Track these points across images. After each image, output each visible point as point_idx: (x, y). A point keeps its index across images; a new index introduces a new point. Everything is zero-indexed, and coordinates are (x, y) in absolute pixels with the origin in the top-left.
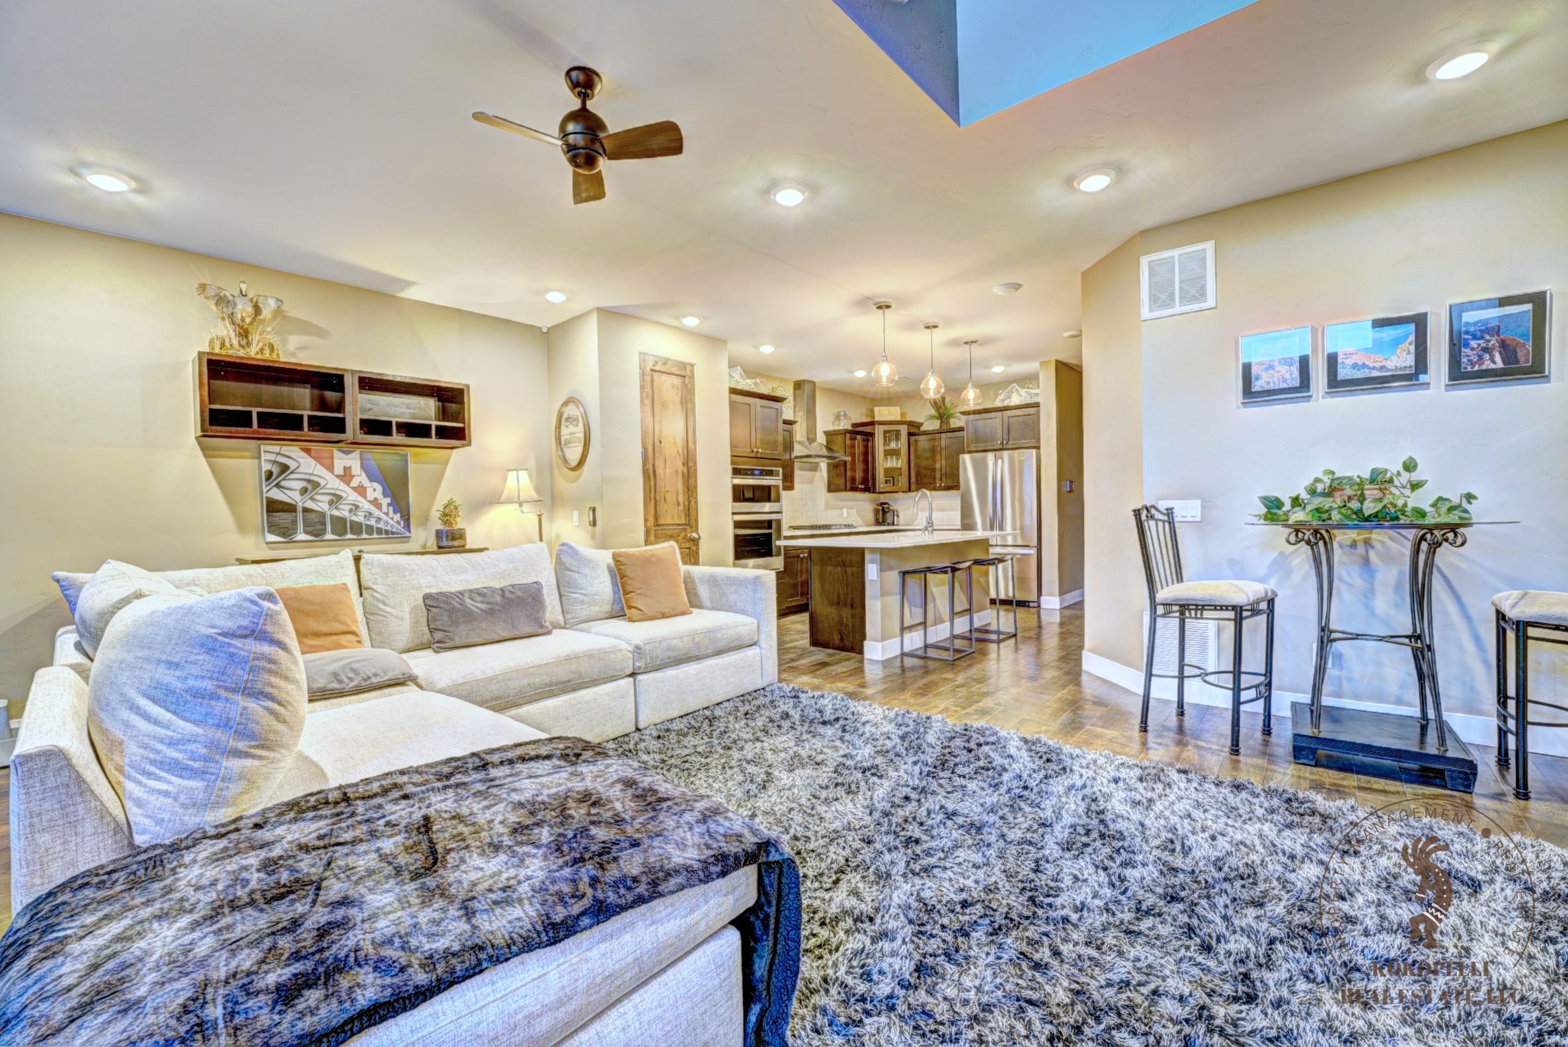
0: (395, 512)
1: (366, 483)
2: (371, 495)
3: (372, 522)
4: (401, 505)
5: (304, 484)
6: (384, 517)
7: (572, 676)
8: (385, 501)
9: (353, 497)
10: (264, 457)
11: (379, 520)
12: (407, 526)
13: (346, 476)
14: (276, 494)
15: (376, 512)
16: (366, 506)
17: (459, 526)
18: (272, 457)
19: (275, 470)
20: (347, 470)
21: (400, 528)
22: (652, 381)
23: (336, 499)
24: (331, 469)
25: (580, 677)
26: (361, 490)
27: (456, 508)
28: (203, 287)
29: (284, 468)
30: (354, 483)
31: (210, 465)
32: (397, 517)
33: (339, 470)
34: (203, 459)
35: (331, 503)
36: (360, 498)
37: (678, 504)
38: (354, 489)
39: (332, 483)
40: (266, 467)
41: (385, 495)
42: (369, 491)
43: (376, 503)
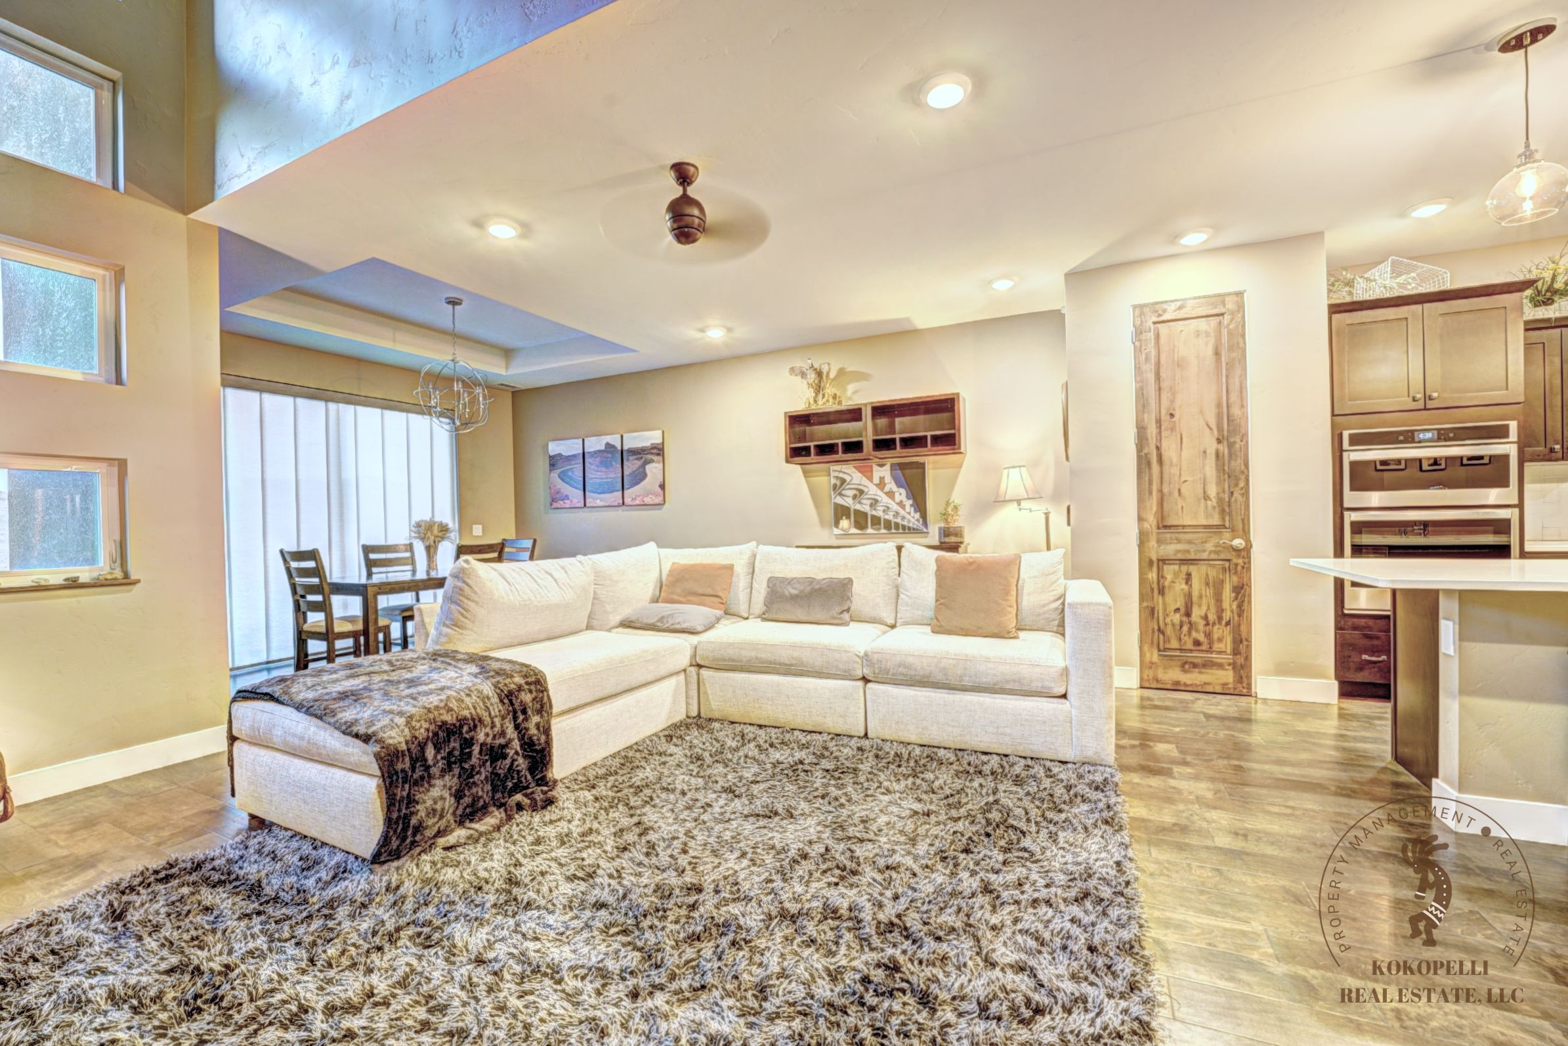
0: (915, 511)
1: (894, 487)
2: (898, 498)
3: (899, 520)
4: (920, 505)
5: (855, 492)
6: (908, 516)
7: (794, 662)
8: (908, 503)
9: (885, 499)
10: (833, 474)
11: (903, 518)
12: (925, 524)
13: (881, 485)
14: (839, 500)
15: (902, 512)
16: (895, 507)
17: (956, 524)
18: (837, 474)
19: (838, 483)
20: (882, 479)
21: (920, 525)
22: (1157, 337)
23: (874, 503)
24: (870, 479)
25: (802, 664)
26: (891, 494)
27: (956, 508)
28: (792, 370)
29: (843, 481)
30: (887, 489)
31: (808, 482)
32: (917, 515)
33: (876, 480)
34: (803, 479)
35: (871, 505)
36: (890, 501)
37: (1206, 498)
38: (887, 493)
39: (872, 490)
40: (833, 481)
41: (908, 498)
42: (897, 495)
43: (901, 504)
